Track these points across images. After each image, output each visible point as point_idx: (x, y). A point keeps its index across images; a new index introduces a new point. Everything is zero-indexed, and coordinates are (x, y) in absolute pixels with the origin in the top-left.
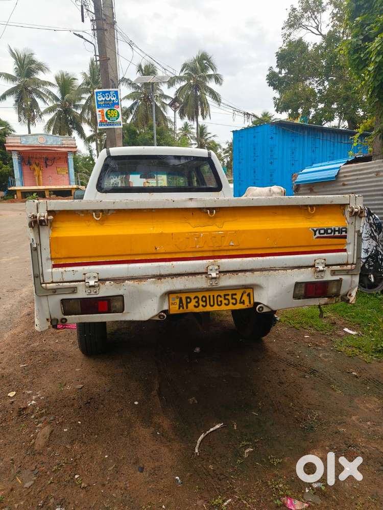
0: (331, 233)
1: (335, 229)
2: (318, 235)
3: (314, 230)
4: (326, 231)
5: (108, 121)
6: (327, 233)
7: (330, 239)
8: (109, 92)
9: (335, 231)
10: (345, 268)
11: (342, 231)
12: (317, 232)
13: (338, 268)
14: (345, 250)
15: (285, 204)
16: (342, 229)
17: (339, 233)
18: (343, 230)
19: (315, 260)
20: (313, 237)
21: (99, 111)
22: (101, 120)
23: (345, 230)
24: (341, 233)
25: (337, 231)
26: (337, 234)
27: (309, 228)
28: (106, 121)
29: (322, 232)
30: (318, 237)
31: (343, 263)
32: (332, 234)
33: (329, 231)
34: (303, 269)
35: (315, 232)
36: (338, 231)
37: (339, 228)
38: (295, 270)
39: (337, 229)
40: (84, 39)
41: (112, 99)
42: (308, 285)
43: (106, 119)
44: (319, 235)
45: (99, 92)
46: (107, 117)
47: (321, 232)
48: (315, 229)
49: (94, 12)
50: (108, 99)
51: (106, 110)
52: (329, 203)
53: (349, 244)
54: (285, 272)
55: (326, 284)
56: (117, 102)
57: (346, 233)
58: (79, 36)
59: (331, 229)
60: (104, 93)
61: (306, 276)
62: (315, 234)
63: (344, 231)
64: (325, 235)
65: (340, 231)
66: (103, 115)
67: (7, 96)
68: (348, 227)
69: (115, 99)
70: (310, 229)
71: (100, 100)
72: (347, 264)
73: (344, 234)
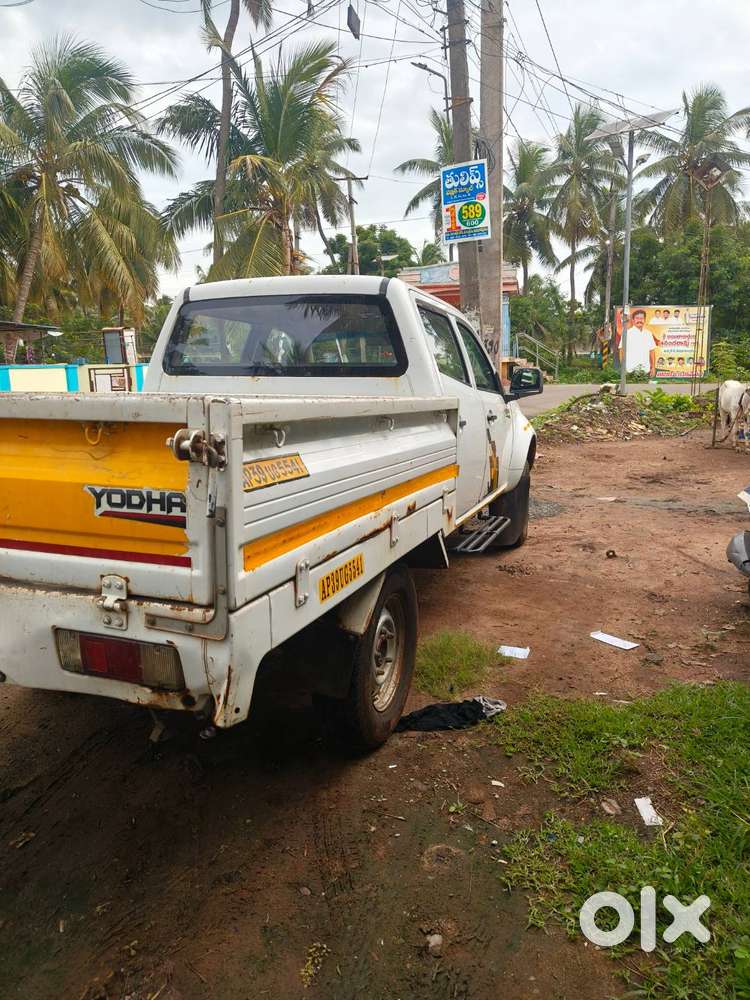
0: (140, 506)
1: (149, 494)
2: (105, 507)
3: (95, 493)
4: (126, 499)
5: (463, 227)
6: (131, 506)
7: (140, 523)
8: (467, 169)
9: (151, 501)
10: (185, 613)
11: (172, 505)
12: (104, 499)
13: (165, 609)
14: (186, 562)
15: (24, 416)
16: (169, 498)
17: (162, 509)
18: (174, 500)
19: (102, 576)
20: (93, 512)
21: (447, 210)
22: (450, 226)
23: (178, 500)
24: (170, 511)
25: (156, 501)
26: (156, 509)
27: (84, 485)
28: (459, 228)
29: (116, 499)
30: (105, 514)
31: (180, 599)
32: (144, 510)
33: (136, 500)
34: (74, 596)
35: (98, 496)
36: (160, 501)
37: (163, 495)
38: (54, 593)
39: (156, 496)
40: (429, 70)
41: (472, 182)
42: (87, 640)
43: (459, 224)
44: (109, 509)
45: (448, 172)
46: (461, 219)
47: (113, 501)
48: (98, 490)
49: (446, 11)
50: (463, 184)
51: (459, 205)
52: (131, 419)
53: (195, 544)
54: (31, 593)
55: (133, 648)
56: (481, 186)
57: (184, 510)
58: (420, 66)
59: (141, 497)
60: (457, 171)
61: (80, 615)
62: (99, 505)
63: (176, 505)
64: (125, 509)
65: (166, 502)
66: (453, 218)
67: (420, 200)
68: (187, 494)
69: (477, 181)
70: (86, 488)
71: (448, 186)
72: (191, 604)
73: (176, 512)
